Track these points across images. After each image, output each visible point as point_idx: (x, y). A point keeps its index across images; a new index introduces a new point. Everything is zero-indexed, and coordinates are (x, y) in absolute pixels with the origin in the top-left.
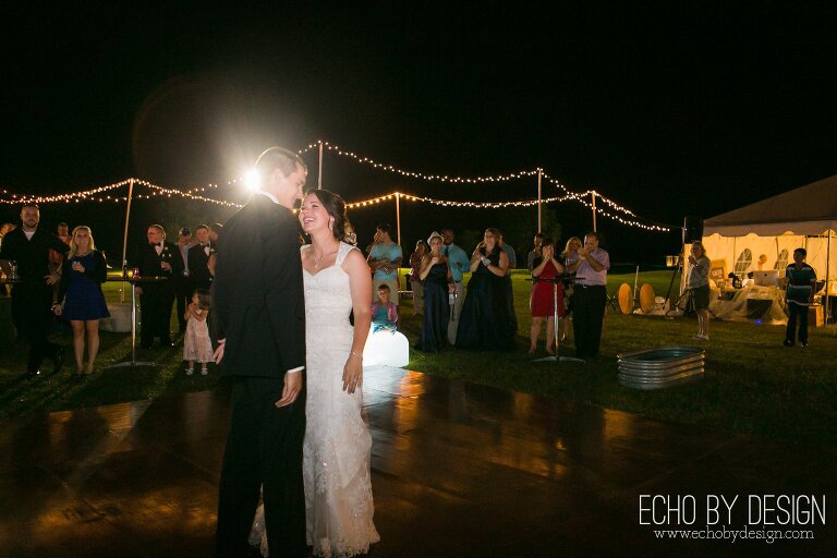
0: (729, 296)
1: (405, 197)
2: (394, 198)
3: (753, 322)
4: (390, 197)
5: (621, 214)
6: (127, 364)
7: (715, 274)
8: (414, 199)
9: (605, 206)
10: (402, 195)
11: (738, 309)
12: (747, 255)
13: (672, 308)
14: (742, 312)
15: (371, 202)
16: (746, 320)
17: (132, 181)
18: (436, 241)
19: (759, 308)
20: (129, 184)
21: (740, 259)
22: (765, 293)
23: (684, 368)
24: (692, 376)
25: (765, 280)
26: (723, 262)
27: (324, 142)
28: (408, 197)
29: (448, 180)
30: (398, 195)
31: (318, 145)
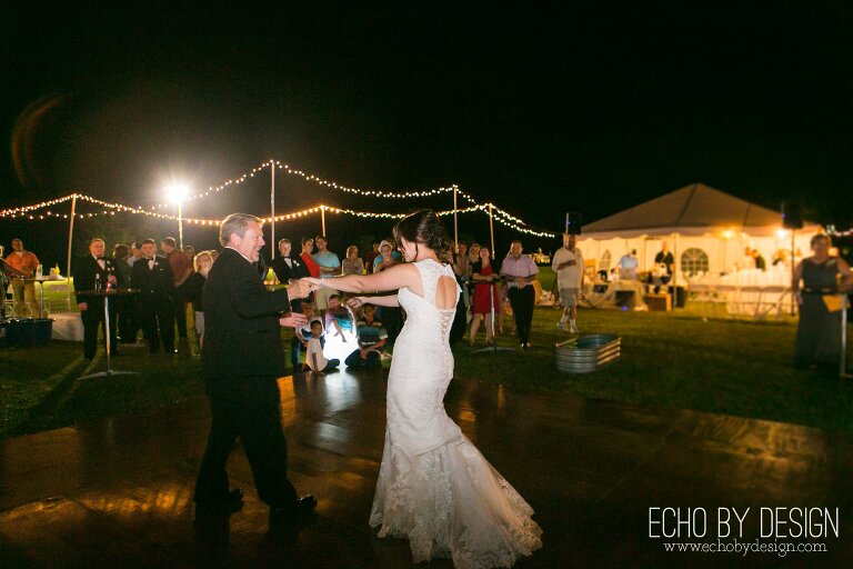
0: (601, 289)
1: (329, 210)
2: (320, 211)
3: (620, 309)
4: (316, 210)
5: (513, 222)
6: (103, 374)
7: (588, 271)
8: (338, 211)
9: (501, 216)
10: (327, 208)
11: (608, 298)
12: (608, 255)
13: (557, 299)
14: (613, 301)
15: (300, 214)
16: (615, 307)
17: (75, 196)
18: (385, 249)
19: (624, 297)
20: (71, 200)
21: (603, 258)
22: (629, 285)
23: (607, 353)
24: (614, 359)
25: (627, 275)
26: (594, 261)
27: (275, 161)
28: (332, 210)
29: (381, 196)
30: (323, 208)
31: (271, 164)
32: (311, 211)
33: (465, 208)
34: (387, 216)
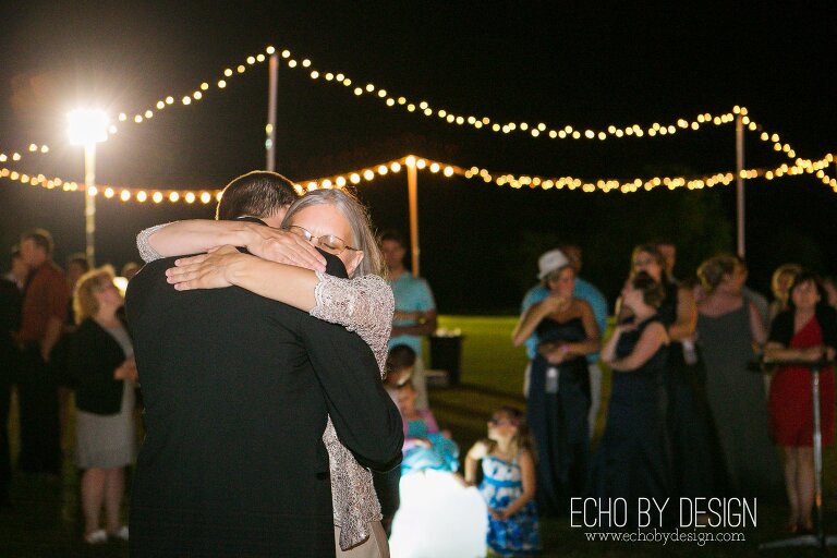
1: (427, 169)
2: (405, 170)
4: (396, 167)
8: (449, 171)
10: (422, 164)
27: (279, 51)
28: (435, 168)
29: (544, 134)
30: (414, 163)
31: (268, 57)
32: (383, 170)
33: (774, 167)
34: (573, 184)
